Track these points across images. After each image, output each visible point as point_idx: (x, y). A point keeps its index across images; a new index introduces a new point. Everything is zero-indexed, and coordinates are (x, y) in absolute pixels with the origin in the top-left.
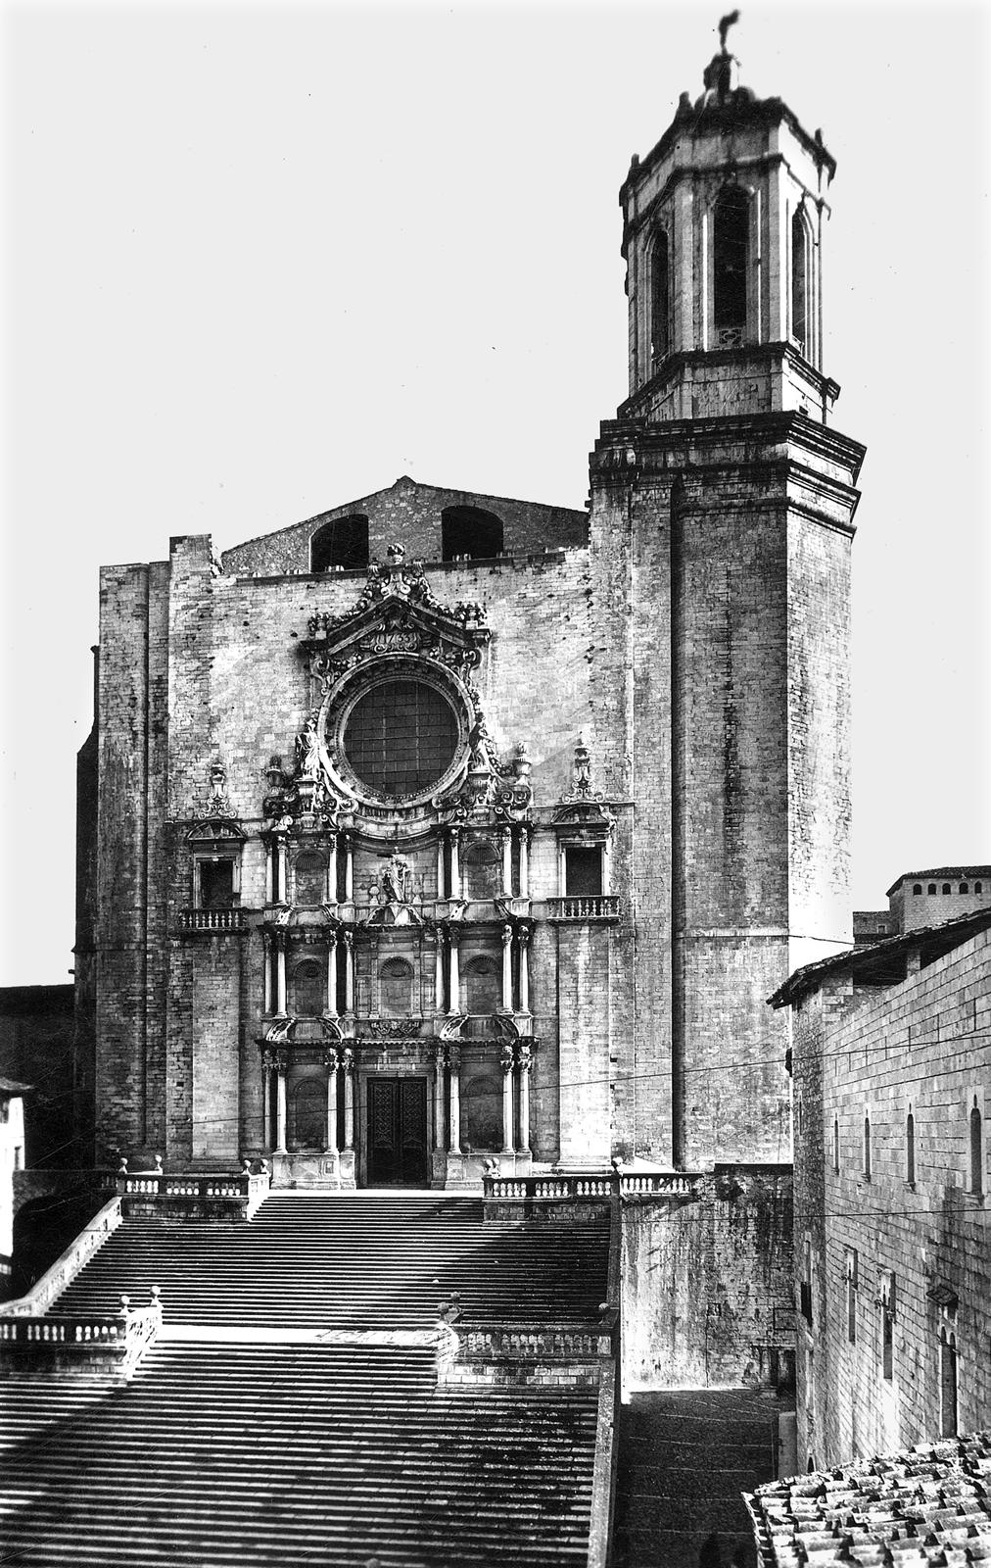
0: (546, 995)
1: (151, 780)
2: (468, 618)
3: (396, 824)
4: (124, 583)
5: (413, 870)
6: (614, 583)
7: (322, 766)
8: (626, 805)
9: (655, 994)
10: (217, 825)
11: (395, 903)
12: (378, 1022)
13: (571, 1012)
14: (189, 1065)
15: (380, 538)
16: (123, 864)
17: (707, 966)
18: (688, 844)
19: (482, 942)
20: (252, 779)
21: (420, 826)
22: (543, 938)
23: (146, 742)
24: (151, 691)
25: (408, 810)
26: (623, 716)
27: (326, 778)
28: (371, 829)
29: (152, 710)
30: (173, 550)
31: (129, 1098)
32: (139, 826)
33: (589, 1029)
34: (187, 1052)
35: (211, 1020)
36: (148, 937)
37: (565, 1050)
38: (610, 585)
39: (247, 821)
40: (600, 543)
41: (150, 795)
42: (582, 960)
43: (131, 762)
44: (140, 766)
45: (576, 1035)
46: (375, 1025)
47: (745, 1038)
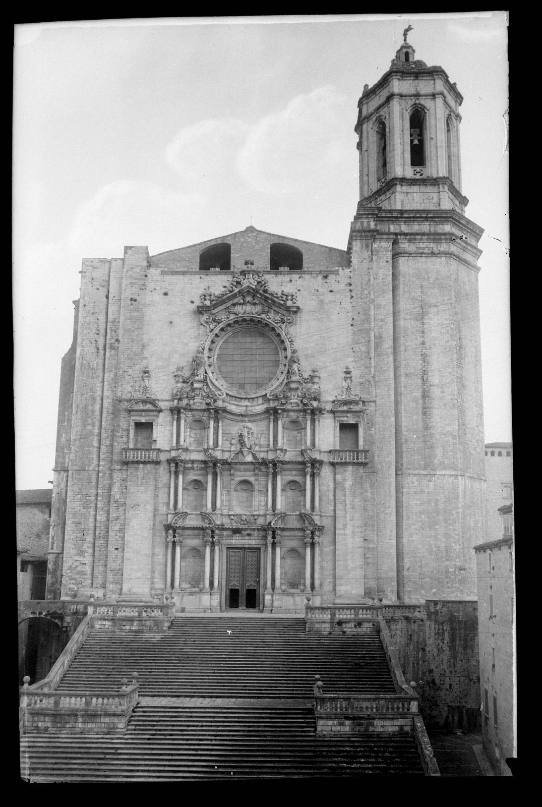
0: (328, 503)
1: (106, 375)
2: (287, 300)
3: (247, 406)
4: (96, 268)
5: (255, 432)
6: (364, 287)
7: (206, 372)
8: (371, 401)
9: (387, 504)
10: (145, 402)
11: (246, 449)
12: (234, 515)
13: (342, 513)
14: (123, 538)
15: (237, 255)
16: (87, 421)
17: (415, 490)
18: (403, 424)
19: (294, 473)
20: (165, 378)
21: (260, 408)
22: (326, 471)
23: (105, 354)
24: (108, 327)
25: (253, 399)
26: (369, 355)
27: (208, 379)
28: (232, 408)
29: (108, 337)
30: (125, 253)
31: (84, 557)
32: (98, 401)
33: (352, 522)
34: (122, 530)
35: (136, 512)
36: (101, 463)
37: (339, 534)
38: (362, 288)
39: (162, 400)
40: (356, 267)
41: (106, 383)
42: (348, 484)
43: (95, 364)
44: (101, 367)
45: (345, 525)
46: (232, 517)
47: (436, 530)
